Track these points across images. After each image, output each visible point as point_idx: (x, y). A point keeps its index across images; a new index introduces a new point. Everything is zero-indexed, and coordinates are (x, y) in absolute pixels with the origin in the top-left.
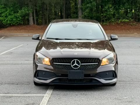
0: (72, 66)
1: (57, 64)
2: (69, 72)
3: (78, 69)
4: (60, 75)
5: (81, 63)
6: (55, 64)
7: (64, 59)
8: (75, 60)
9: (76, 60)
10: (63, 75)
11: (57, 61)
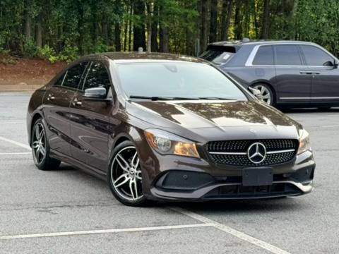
0: (250, 158)
1: (216, 155)
2: (246, 171)
3: (261, 163)
4: (225, 178)
5: (268, 150)
6: (212, 155)
7: (231, 144)
8: (255, 146)
9: (257, 143)
10: (230, 179)
11: (216, 147)
